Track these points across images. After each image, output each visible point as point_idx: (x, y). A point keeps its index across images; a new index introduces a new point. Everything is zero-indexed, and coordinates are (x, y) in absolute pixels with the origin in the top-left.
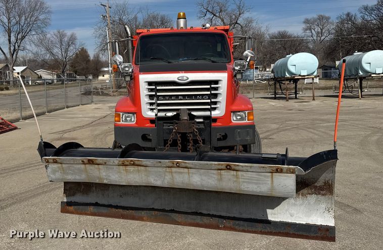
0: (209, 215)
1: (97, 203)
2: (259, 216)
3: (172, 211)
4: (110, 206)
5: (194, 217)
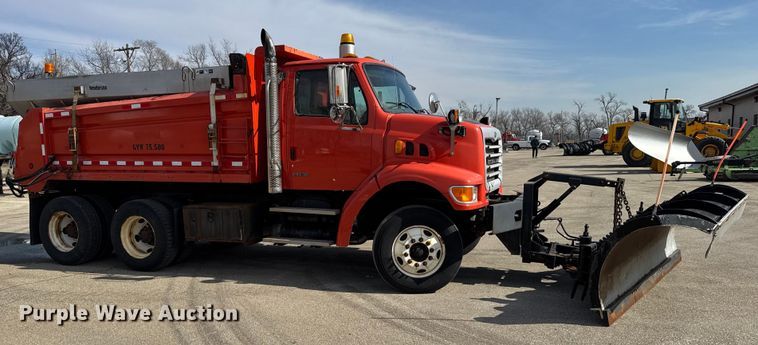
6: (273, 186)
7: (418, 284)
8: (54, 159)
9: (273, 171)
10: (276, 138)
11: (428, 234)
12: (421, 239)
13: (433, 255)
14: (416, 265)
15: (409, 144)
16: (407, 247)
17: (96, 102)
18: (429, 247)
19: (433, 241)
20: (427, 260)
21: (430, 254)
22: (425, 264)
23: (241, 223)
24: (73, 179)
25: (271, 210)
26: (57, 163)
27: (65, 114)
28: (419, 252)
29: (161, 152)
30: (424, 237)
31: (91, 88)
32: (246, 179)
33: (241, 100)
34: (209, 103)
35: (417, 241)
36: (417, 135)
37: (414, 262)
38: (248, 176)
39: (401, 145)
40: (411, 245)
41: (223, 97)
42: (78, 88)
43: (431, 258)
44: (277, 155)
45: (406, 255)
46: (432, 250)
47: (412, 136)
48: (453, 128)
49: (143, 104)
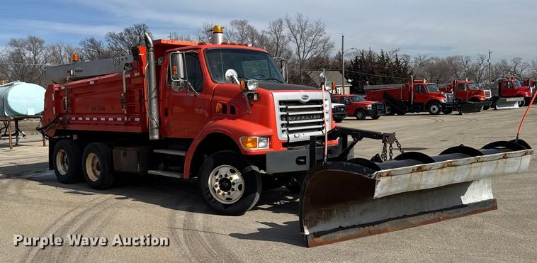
0: (429, 212)
1: (340, 227)
2: (457, 204)
3: (405, 216)
4: (354, 227)
5: (423, 216)
6: (153, 134)
7: (225, 208)
8: (59, 116)
9: (152, 125)
10: (154, 102)
11: (232, 172)
12: (226, 175)
13: (235, 187)
14: (223, 194)
15: (224, 106)
16: (217, 180)
17: (78, 80)
18: (232, 181)
19: (236, 177)
20: (230, 191)
21: (233, 187)
22: (229, 193)
23: (139, 160)
24: (68, 129)
25: (155, 151)
26: (61, 118)
27: (63, 88)
28: (226, 184)
29: (103, 112)
30: (229, 173)
31: (76, 71)
32: (138, 130)
33: (137, 77)
34: (122, 80)
35: (223, 177)
36: (230, 99)
37: (222, 192)
38: (140, 128)
39: (219, 106)
40: (220, 179)
41: (129, 76)
42: (69, 72)
43: (233, 190)
44: (155, 113)
45: (216, 186)
46: (234, 184)
47: (226, 100)
48: (246, 94)
49: (95, 81)
